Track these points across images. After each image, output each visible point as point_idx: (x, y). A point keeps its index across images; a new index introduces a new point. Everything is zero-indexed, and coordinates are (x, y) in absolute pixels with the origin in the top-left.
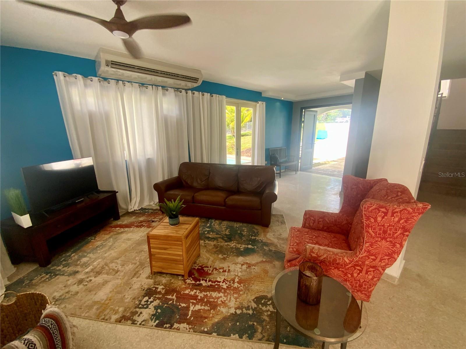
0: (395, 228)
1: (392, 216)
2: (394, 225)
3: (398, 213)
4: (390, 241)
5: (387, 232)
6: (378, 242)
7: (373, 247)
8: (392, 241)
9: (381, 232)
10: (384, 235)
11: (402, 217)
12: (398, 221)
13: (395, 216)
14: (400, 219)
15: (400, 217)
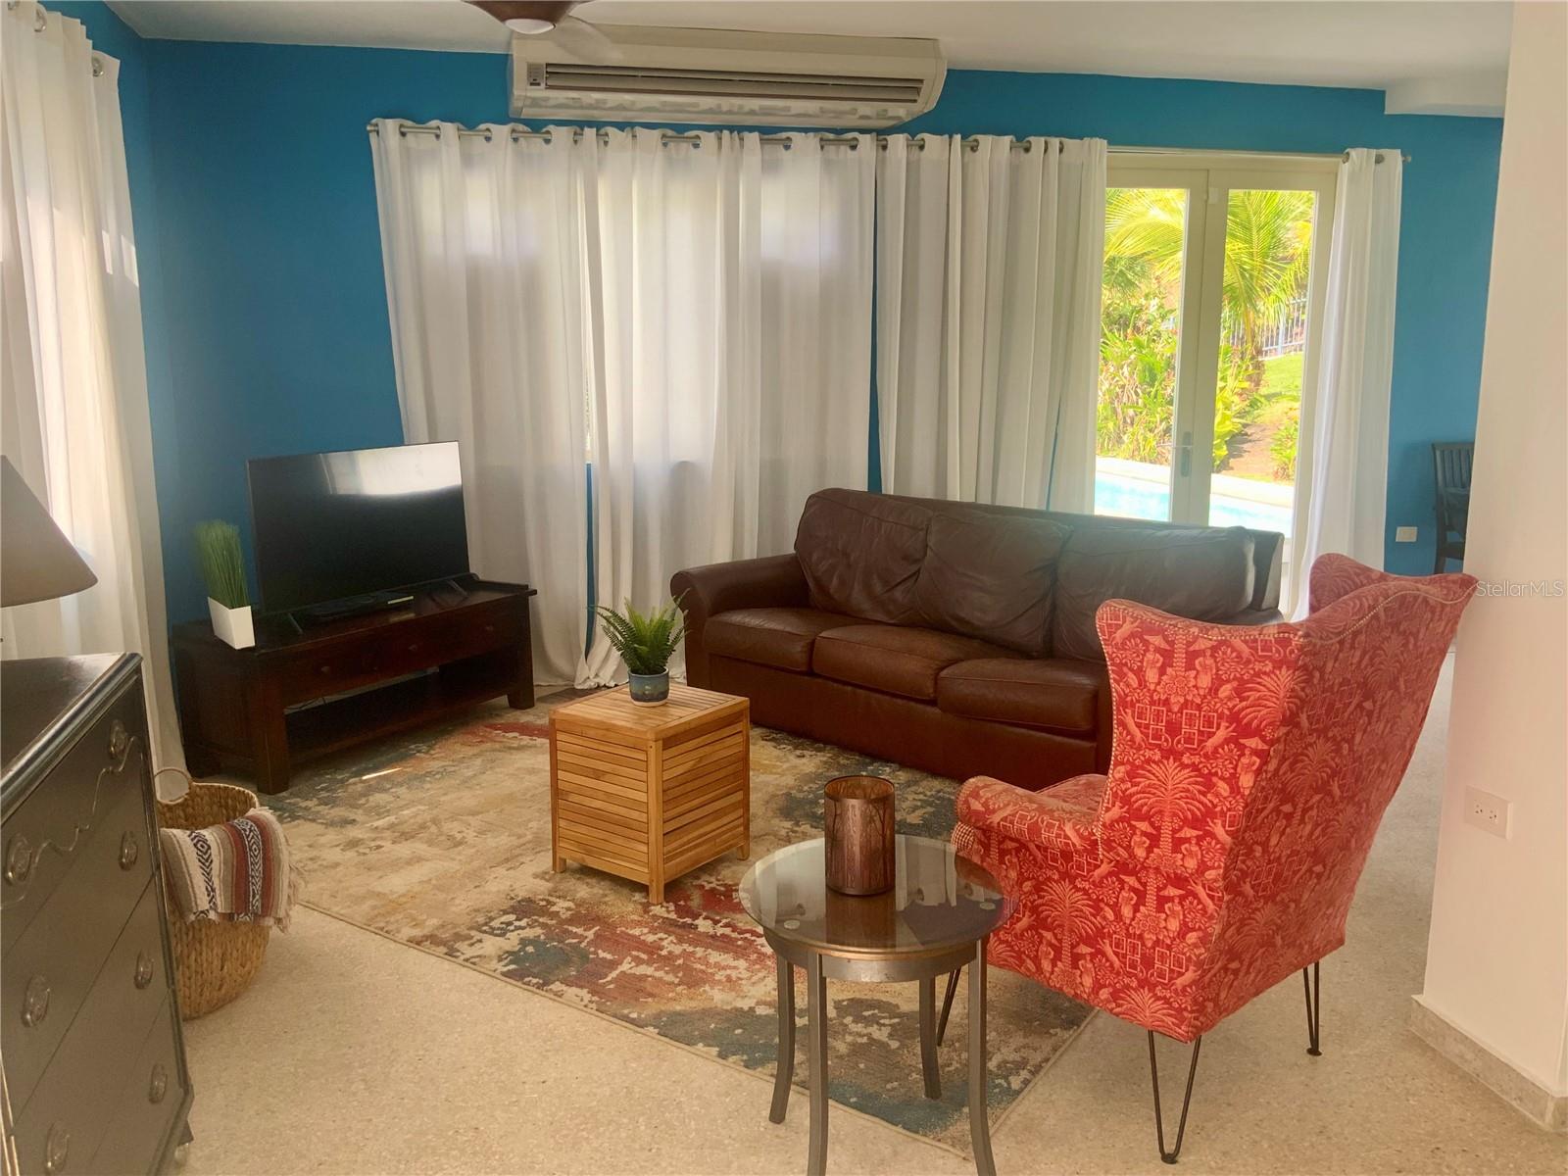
0: (1204, 716)
1: (1190, 666)
2: (1198, 701)
3: (1205, 656)
4: (1195, 767)
5: (1181, 728)
6: (1153, 765)
7: (1138, 784)
8: (1201, 766)
9: (1162, 726)
10: (1172, 742)
11: (1220, 672)
12: (1214, 690)
13: (1198, 667)
14: (1218, 682)
15: (1217, 674)
